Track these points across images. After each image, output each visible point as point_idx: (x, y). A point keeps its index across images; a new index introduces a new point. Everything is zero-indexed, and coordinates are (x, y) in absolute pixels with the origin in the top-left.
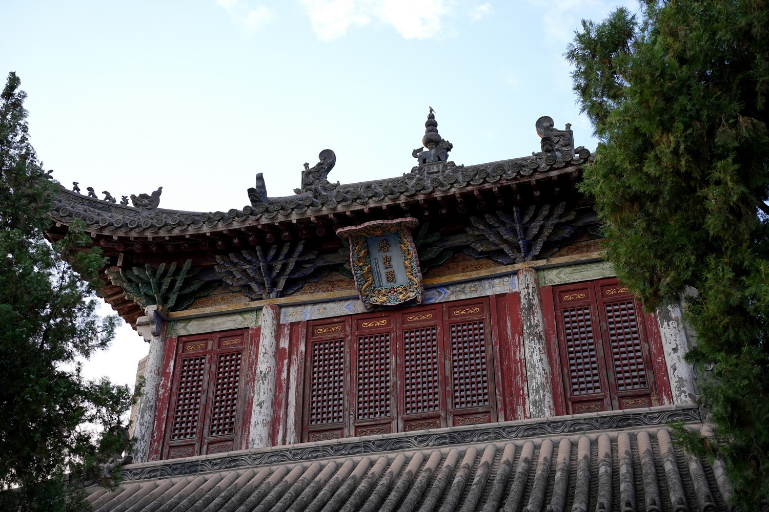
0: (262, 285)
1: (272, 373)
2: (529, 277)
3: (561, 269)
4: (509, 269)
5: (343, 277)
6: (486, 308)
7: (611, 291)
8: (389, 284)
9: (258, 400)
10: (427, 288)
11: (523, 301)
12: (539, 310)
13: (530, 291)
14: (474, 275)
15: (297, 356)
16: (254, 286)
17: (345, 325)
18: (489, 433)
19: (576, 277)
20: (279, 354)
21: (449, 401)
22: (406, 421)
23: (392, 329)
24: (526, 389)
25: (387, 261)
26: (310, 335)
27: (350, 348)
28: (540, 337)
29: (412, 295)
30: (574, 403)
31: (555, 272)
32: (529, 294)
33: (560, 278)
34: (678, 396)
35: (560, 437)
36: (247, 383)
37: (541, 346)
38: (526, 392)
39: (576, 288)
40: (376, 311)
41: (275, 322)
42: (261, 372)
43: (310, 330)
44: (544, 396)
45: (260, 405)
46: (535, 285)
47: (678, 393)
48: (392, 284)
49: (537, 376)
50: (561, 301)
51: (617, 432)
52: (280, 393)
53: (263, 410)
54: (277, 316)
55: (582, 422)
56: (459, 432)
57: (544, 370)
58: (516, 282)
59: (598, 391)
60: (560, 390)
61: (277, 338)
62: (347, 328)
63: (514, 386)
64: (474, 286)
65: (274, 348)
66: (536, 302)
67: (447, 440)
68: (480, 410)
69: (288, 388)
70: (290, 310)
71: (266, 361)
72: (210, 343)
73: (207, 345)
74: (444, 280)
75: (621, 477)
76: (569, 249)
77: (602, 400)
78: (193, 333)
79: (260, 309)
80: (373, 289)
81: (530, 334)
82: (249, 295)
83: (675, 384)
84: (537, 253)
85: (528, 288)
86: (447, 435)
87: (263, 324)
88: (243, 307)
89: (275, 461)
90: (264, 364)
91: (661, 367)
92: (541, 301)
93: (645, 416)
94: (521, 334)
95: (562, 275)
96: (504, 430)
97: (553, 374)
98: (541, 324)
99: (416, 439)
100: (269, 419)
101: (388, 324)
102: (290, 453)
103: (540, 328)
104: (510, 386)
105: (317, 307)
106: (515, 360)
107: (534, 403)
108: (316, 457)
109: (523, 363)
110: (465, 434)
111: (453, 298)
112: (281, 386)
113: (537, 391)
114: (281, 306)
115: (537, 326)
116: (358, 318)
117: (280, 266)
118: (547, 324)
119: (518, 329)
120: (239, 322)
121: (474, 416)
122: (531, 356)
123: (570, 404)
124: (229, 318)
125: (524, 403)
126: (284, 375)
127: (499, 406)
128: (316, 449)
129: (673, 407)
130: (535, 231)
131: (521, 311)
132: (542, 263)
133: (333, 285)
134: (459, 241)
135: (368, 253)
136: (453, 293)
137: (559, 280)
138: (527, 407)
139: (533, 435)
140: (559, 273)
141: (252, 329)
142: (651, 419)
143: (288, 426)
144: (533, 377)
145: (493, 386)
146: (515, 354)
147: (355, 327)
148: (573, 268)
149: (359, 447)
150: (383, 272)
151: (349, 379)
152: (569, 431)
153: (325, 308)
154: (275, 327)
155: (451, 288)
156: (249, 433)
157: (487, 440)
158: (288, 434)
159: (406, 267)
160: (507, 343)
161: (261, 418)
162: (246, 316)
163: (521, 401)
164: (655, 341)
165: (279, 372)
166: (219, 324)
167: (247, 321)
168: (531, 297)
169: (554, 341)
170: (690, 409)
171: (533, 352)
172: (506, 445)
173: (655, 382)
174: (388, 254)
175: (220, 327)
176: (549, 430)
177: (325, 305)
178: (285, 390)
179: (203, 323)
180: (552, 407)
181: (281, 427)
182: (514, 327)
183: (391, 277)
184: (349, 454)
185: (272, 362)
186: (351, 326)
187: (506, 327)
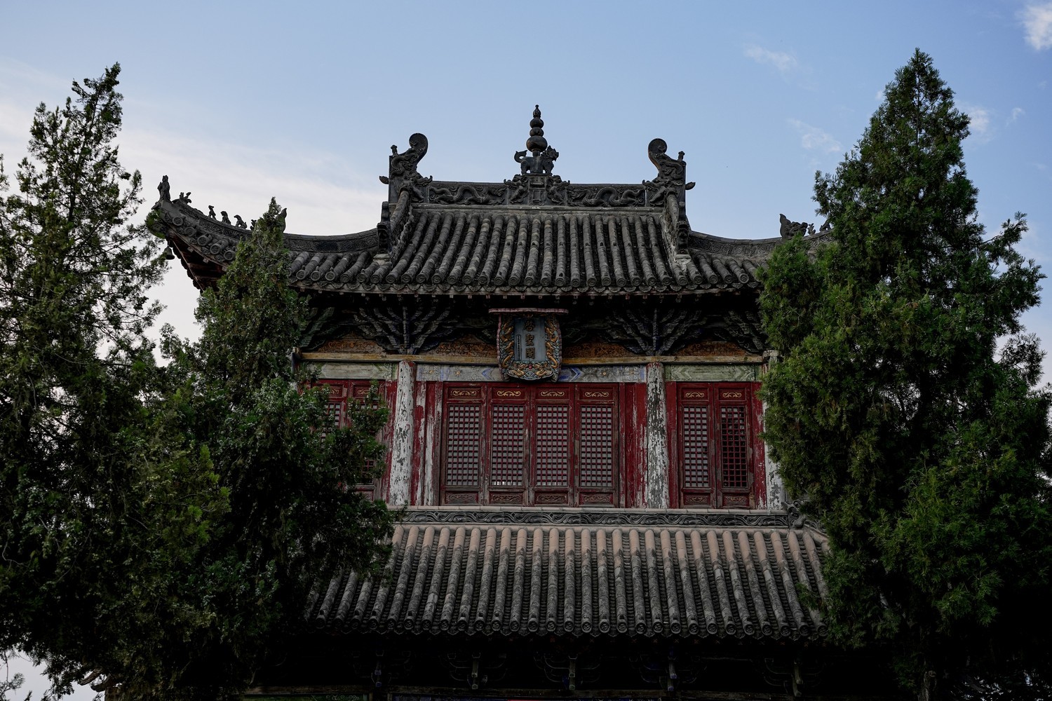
0: (400, 340)
1: (411, 431)
2: (657, 371)
3: (686, 367)
4: (640, 360)
5: (479, 341)
6: (615, 394)
7: (727, 395)
8: (528, 359)
9: (398, 457)
10: (563, 366)
11: (651, 394)
12: (664, 406)
13: (658, 386)
14: (607, 360)
15: (433, 416)
16: (392, 339)
17: (480, 391)
18: (616, 518)
19: (699, 377)
20: (417, 413)
21: (577, 478)
22: (537, 493)
23: (526, 402)
24: (646, 477)
25: (530, 340)
26: (446, 396)
27: (486, 415)
28: (663, 432)
29: (549, 373)
30: (685, 494)
31: (680, 369)
32: (656, 388)
33: (684, 375)
34: (772, 500)
35: (676, 529)
36: (385, 437)
37: (663, 440)
38: (646, 480)
39: (697, 386)
40: (511, 383)
41: (413, 380)
42: (401, 429)
43: (446, 391)
44: (662, 486)
45: (401, 462)
46: (662, 381)
47: (772, 497)
48: (531, 359)
49: (658, 467)
50: (683, 398)
51: (722, 530)
52: (417, 451)
53: (404, 467)
54: (414, 374)
55: (695, 517)
56: (590, 514)
57: (664, 463)
58: (645, 373)
59: (706, 485)
60: (676, 482)
61: (415, 396)
62: (483, 395)
63: (635, 472)
64: (606, 371)
65: (411, 407)
66: (662, 397)
67: (579, 520)
68: (604, 490)
69: (425, 447)
70: (427, 368)
71: (405, 418)
72: (345, 390)
73: (341, 391)
74: (579, 361)
75: (733, 583)
76: (695, 347)
77: (709, 494)
78: (327, 377)
79: (397, 363)
80: (511, 362)
81: (654, 428)
82: (383, 345)
83: (771, 490)
84: (666, 349)
85: (656, 382)
86: (579, 515)
87: (400, 380)
88: (380, 359)
89: (422, 520)
90: (402, 421)
91: (761, 472)
92: (666, 396)
93: (746, 518)
94: (646, 424)
95: (686, 373)
96: (629, 516)
97: (670, 466)
98: (665, 419)
99: (551, 515)
100: (409, 476)
101: (522, 396)
102: (437, 514)
103: (664, 423)
104: (632, 472)
105: (453, 369)
106: (639, 448)
107: (653, 492)
108: (461, 521)
109: (645, 452)
110: (595, 516)
111: (585, 380)
112: (418, 444)
113: (657, 482)
114: (417, 363)
115: (661, 420)
116: (494, 386)
117: (422, 327)
118: (670, 418)
119: (643, 419)
120: (374, 372)
121: (598, 495)
122: (654, 448)
123: (682, 494)
124: (364, 367)
125: (643, 490)
126: (421, 434)
127: (622, 490)
128: (460, 514)
129: (768, 512)
130: (669, 331)
131: (648, 403)
132: (670, 359)
133: (468, 348)
134: (596, 325)
135: (514, 331)
136: (585, 375)
137: (683, 377)
138: (646, 493)
139: (653, 524)
140: (684, 370)
141: (388, 382)
142: (750, 521)
143: (426, 484)
144: (654, 468)
145: (617, 470)
146: (639, 443)
147: (491, 395)
148: (697, 367)
149: (500, 516)
150: (524, 347)
151: (484, 445)
152: (684, 524)
153: (461, 371)
154: (412, 384)
155: (585, 370)
156: (389, 486)
157: (614, 523)
158: (426, 491)
159: (547, 347)
160: (631, 431)
161: (402, 475)
162: (381, 367)
163: (641, 488)
164: (759, 448)
165: (416, 430)
166: (354, 372)
167: (385, 373)
168: (658, 392)
169: (674, 436)
170: (781, 516)
171: (656, 445)
172: (630, 530)
173: (754, 484)
174: (532, 333)
175: (355, 375)
176: (667, 520)
177: (461, 368)
178: (422, 448)
179: (337, 368)
180: (668, 497)
181: (419, 484)
182: (639, 417)
183: (531, 354)
184: (491, 522)
185: (410, 421)
186: (486, 393)
187: (632, 415)
